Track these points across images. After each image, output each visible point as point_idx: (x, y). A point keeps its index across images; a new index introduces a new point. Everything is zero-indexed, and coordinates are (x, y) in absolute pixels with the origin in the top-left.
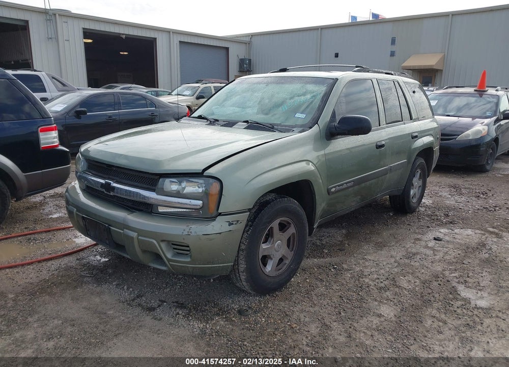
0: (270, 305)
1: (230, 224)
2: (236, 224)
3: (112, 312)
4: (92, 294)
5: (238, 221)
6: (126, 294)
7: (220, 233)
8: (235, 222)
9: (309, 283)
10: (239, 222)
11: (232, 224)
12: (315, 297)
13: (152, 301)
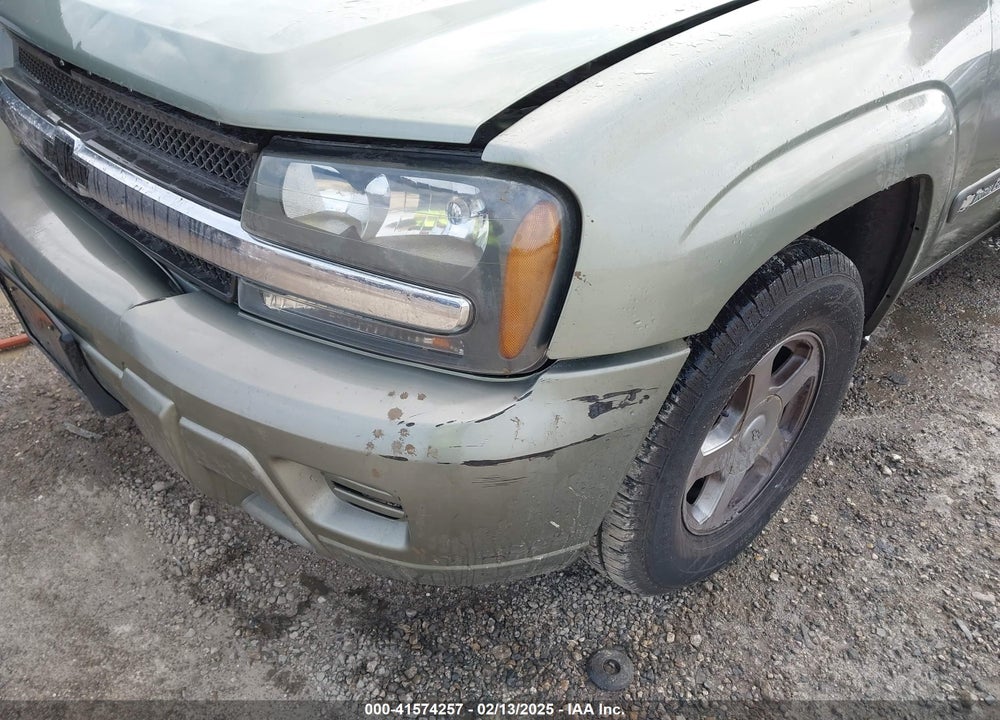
0: (697, 639)
1: (598, 407)
2: (622, 406)
3: (127, 628)
4: (80, 524)
5: (633, 393)
6: (192, 541)
7: (548, 454)
8: (622, 398)
9: (819, 527)
10: (639, 396)
11: (608, 407)
12: (852, 605)
13: (277, 583)
